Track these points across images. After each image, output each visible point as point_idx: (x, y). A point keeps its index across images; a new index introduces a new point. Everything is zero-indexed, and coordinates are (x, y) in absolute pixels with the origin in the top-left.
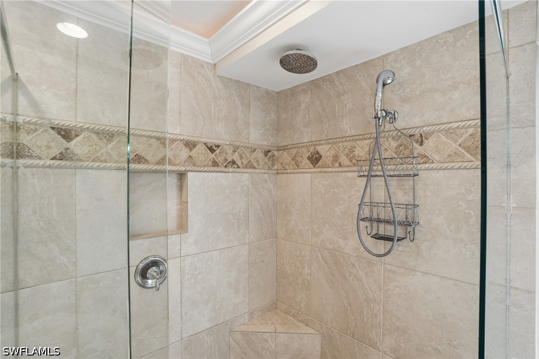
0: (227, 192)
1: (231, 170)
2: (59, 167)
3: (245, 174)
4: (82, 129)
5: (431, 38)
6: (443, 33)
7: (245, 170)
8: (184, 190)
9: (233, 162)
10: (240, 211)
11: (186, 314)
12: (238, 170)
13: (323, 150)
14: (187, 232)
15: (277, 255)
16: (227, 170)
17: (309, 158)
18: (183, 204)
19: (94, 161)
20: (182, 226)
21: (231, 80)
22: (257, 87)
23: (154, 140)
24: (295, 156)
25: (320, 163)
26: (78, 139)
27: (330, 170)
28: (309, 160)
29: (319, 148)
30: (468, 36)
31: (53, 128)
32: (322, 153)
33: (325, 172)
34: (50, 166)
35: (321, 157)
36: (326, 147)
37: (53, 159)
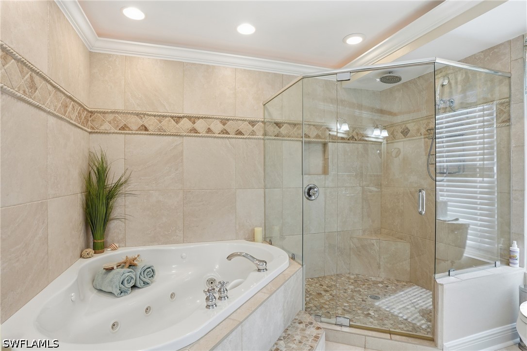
0: (349, 154)
1: (351, 141)
2: (277, 140)
3: (360, 144)
4: (285, 123)
5: (472, 55)
6: (478, 53)
7: (360, 142)
8: (326, 153)
9: (353, 137)
10: (357, 167)
11: (327, 219)
12: (356, 142)
13: (410, 126)
14: (328, 174)
15: (381, 198)
16: (349, 142)
17: (402, 132)
18: (326, 160)
19: (289, 137)
20: (325, 172)
21: (351, 89)
22: (367, 90)
23: (312, 126)
24: (393, 132)
25: (409, 135)
26: (283, 127)
27: (415, 138)
28: (402, 133)
29: (408, 125)
30: (491, 55)
31: (275, 123)
32: (410, 128)
33: (412, 140)
34: (274, 139)
35: (409, 130)
36: (412, 124)
37: (275, 136)
